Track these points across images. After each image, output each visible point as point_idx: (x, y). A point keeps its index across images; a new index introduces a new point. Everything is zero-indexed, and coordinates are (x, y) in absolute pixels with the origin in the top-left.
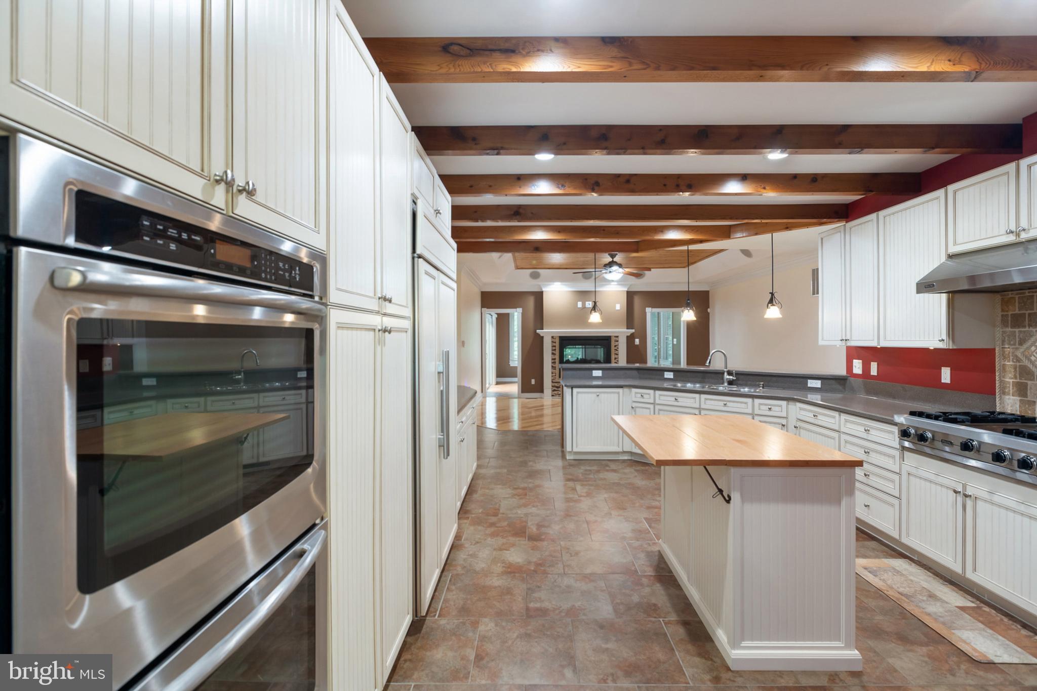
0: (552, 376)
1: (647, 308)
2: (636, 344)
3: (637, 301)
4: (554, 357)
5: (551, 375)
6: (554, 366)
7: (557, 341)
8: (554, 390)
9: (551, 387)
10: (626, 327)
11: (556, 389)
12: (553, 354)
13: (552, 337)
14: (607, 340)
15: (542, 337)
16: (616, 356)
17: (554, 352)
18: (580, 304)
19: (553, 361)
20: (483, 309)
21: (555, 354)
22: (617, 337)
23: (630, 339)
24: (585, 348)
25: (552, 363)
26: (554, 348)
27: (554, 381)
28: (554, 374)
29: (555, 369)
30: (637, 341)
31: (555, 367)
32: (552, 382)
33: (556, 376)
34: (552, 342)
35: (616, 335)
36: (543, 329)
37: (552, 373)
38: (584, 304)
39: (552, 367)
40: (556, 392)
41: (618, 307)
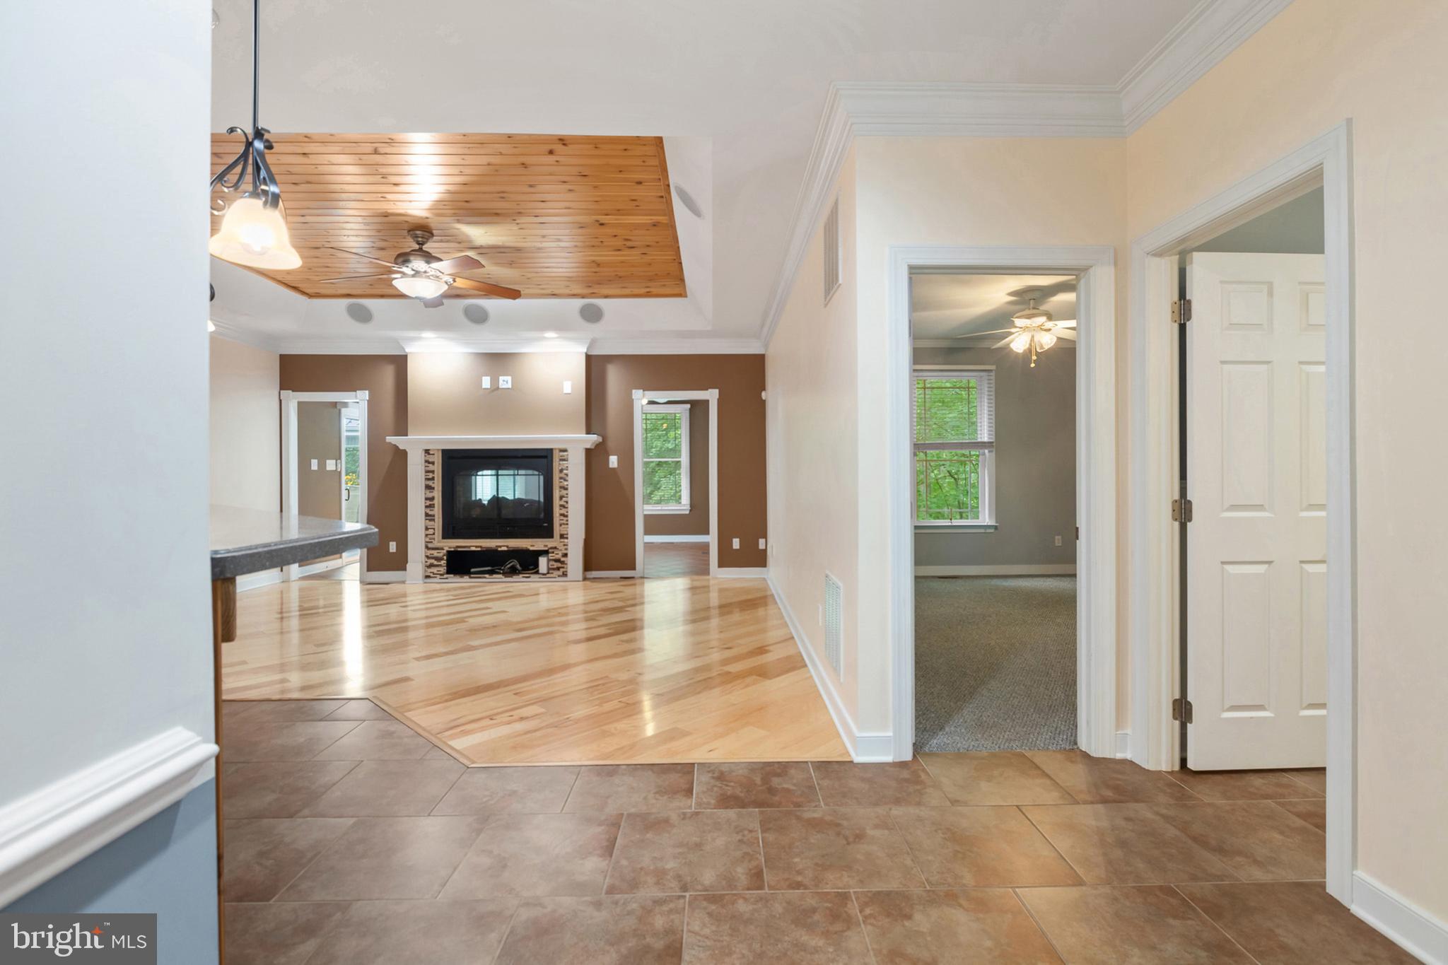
0: (427, 535)
1: (634, 391)
2: (611, 466)
3: (614, 378)
4: (430, 495)
5: (423, 532)
6: (430, 513)
7: (438, 459)
8: (431, 566)
9: (424, 559)
10: (584, 432)
11: (436, 563)
12: (428, 487)
13: (427, 452)
14: (545, 457)
15: (404, 453)
16: (564, 492)
17: (430, 483)
18: (486, 382)
19: (428, 503)
20: (282, 392)
21: (433, 488)
22: (565, 451)
23: (594, 457)
24: (497, 475)
25: (426, 507)
26: (431, 475)
27: (430, 545)
28: (431, 531)
29: (434, 520)
30: (613, 461)
31: (434, 516)
32: (427, 547)
33: (434, 534)
34: (427, 461)
35: (562, 446)
36: (407, 435)
37: (427, 529)
38: (495, 381)
39: (427, 515)
40: (434, 570)
41: (567, 388)
